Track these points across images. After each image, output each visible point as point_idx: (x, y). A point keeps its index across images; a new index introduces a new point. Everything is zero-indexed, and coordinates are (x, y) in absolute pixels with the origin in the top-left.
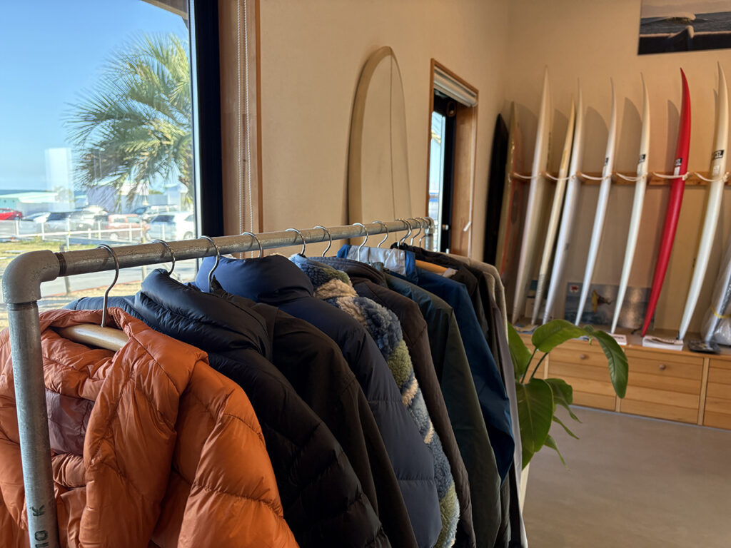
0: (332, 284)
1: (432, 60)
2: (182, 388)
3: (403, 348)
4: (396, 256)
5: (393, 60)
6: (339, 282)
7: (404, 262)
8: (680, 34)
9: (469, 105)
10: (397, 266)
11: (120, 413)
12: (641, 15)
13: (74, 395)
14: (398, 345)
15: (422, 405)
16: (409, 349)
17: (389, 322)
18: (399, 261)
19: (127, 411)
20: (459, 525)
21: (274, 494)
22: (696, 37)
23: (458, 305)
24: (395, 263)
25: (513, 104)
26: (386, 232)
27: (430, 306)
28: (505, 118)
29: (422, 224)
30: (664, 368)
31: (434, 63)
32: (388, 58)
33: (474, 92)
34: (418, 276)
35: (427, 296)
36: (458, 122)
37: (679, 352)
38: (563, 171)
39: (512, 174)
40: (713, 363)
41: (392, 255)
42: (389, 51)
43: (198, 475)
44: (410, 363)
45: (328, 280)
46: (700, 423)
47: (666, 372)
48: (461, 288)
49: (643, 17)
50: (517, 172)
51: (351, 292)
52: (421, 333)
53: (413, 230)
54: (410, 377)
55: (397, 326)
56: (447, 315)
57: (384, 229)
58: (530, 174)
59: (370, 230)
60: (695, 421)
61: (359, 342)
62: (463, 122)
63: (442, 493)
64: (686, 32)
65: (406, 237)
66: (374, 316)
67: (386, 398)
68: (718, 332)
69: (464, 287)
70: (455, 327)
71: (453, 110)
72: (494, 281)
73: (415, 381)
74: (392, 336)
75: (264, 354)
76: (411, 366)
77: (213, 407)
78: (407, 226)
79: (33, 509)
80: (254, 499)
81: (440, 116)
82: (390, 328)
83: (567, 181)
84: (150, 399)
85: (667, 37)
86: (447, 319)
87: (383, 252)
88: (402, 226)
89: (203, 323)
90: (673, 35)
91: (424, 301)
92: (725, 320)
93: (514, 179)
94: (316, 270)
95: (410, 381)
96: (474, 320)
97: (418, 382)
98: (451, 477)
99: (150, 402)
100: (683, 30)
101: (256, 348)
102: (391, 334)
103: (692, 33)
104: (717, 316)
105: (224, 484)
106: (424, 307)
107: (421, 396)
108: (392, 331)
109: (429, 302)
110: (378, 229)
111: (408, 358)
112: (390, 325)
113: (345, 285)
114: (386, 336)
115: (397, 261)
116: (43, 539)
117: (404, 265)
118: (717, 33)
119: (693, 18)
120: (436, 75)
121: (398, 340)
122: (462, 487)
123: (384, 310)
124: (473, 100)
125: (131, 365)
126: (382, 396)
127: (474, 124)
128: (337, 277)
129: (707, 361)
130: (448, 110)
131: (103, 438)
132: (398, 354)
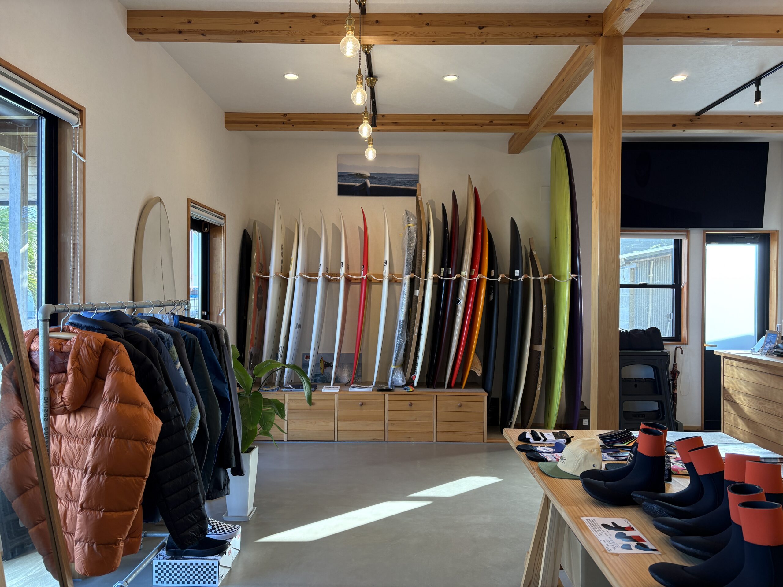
0: (141, 324)
1: (188, 199)
2: (103, 344)
3: (174, 349)
4: (169, 317)
5: (162, 205)
6: (144, 323)
7: (173, 320)
8: (362, 184)
9: (219, 225)
10: (169, 322)
11: (81, 353)
12: (338, 170)
13: (59, 351)
14: (171, 347)
15: (182, 372)
16: (176, 350)
17: (168, 338)
18: (170, 320)
19: (84, 351)
20: (200, 421)
21: (134, 373)
22: (371, 187)
23: (201, 339)
24: (168, 321)
25: (255, 223)
26: (163, 306)
27: (186, 338)
28: (250, 233)
29: (183, 303)
30: (362, 405)
31: (190, 201)
32: (159, 204)
33: (222, 216)
34: (181, 326)
35: (185, 333)
36: (211, 236)
37: (370, 392)
38: (291, 272)
39: (255, 274)
40: (391, 397)
41: (166, 317)
42: (159, 200)
43: (110, 368)
44: (177, 355)
45: (138, 323)
46: (386, 440)
47: (364, 407)
48: (203, 331)
49: (339, 171)
50: (258, 272)
51: (149, 328)
52: (182, 345)
53: (178, 306)
54: (177, 360)
55: (171, 339)
56: (194, 341)
57: (162, 304)
58: (268, 274)
59: (155, 304)
60: (382, 439)
61: (156, 341)
62: (215, 237)
63: (192, 408)
64: (365, 184)
65: (173, 310)
66: (161, 336)
67: (167, 361)
68: (393, 377)
69: (204, 331)
70: (198, 345)
71: (207, 228)
72: (224, 332)
73: (179, 363)
74: (169, 343)
75: (123, 339)
76: (177, 356)
77: (114, 350)
78: (174, 304)
79: (44, 389)
80: (129, 374)
81: (197, 232)
82: (168, 340)
83: (295, 280)
84: (92, 348)
85: (355, 185)
86: (194, 342)
87: (161, 316)
88: (171, 303)
89: (101, 329)
90: (358, 184)
91: (183, 335)
92: (397, 369)
93: (257, 278)
94: (133, 319)
95: (177, 362)
96: (209, 346)
97: (181, 363)
98: (196, 402)
99: (92, 349)
100: (364, 182)
101: (121, 337)
102: (168, 342)
103: (369, 185)
104: (393, 366)
105: (120, 369)
106: (184, 338)
107: (182, 369)
108: (169, 341)
109: (186, 335)
110: (159, 304)
111: (176, 353)
112: (168, 339)
113: (146, 325)
114: (166, 343)
115: (169, 320)
116: (47, 400)
117: (173, 321)
118: (383, 186)
119: (369, 175)
120: (192, 208)
121: (172, 345)
122: (201, 408)
123: (165, 333)
124: (222, 222)
125: (83, 339)
126: (166, 360)
127: (223, 238)
128: (142, 322)
129: (386, 396)
130: (203, 228)
131: (75, 361)
132: (172, 351)
